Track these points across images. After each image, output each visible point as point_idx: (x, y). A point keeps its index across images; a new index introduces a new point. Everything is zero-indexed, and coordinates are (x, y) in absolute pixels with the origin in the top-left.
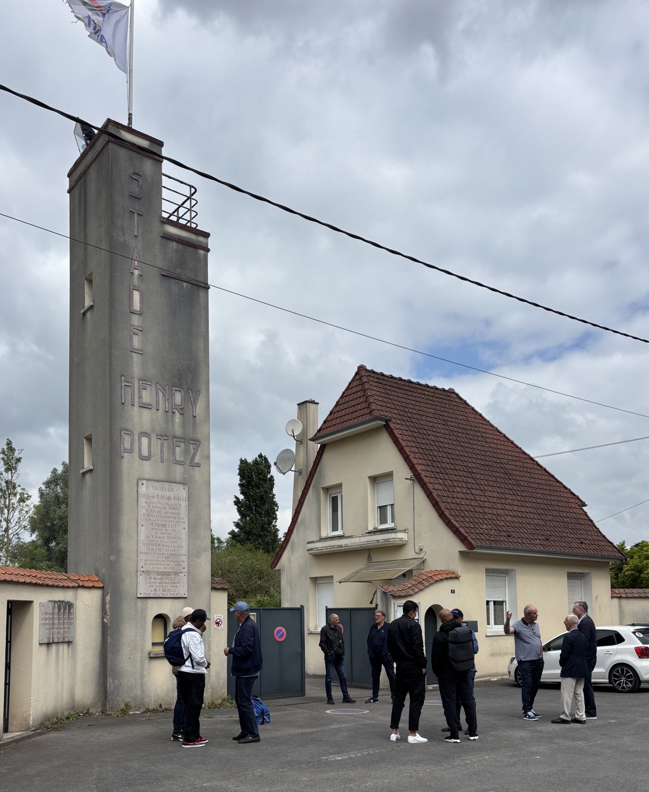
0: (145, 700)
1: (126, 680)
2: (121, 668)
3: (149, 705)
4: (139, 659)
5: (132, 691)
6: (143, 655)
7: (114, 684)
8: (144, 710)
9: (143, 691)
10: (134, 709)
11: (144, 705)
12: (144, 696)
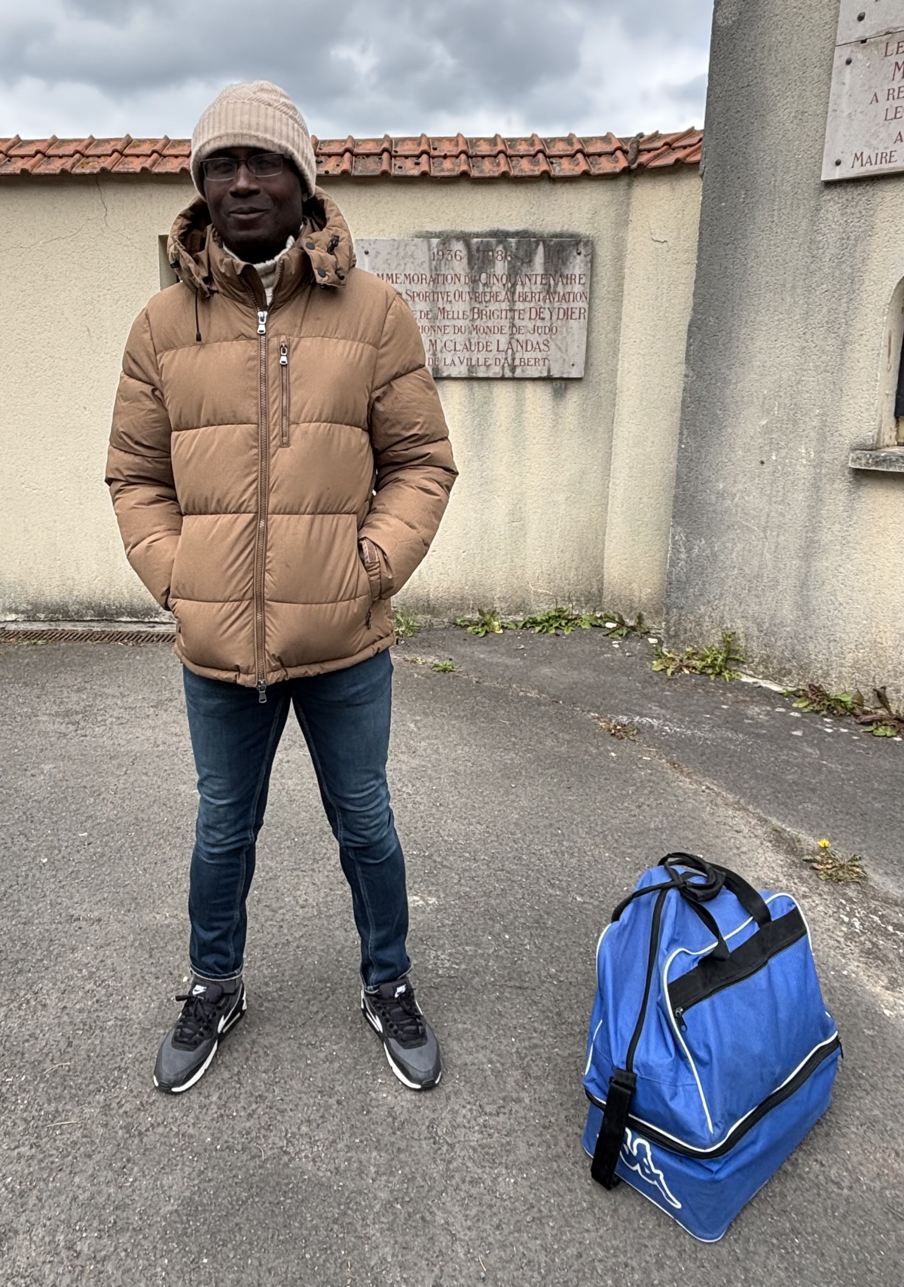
0: (811, 646)
3: (827, 675)
4: (803, 471)
5: (757, 596)
6: (826, 457)
7: (689, 550)
8: (803, 686)
9: (805, 608)
10: (761, 669)
11: (804, 668)
12: (810, 632)
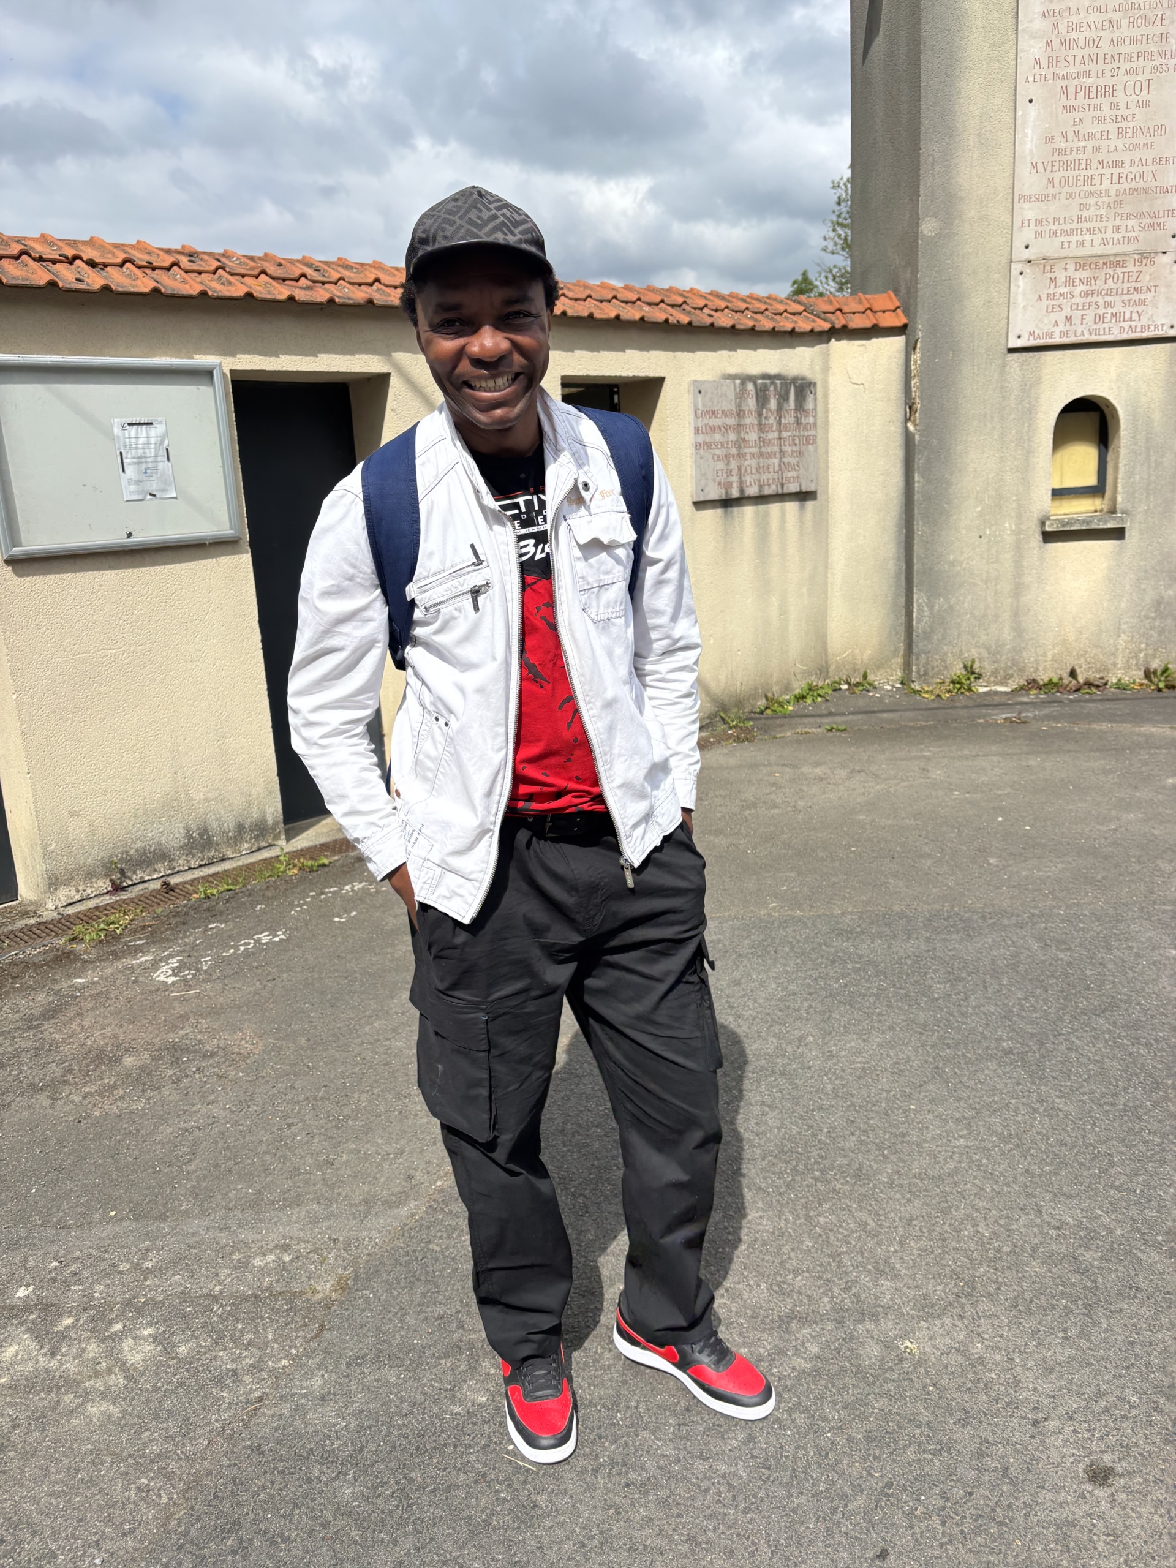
0: (1025, 654)
1: (969, 598)
2: (952, 564)
3: (1037, 669)
4: (1009, 538)
5: (985, 630)
6: (1023, 527)
7: (931, 608)
8: (1023, 682)
9: (1018, 630)
10: (992, 679)
11: (1022, 670)
12: (1023, 645)
